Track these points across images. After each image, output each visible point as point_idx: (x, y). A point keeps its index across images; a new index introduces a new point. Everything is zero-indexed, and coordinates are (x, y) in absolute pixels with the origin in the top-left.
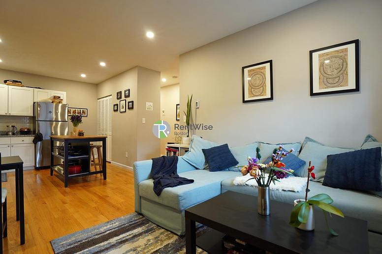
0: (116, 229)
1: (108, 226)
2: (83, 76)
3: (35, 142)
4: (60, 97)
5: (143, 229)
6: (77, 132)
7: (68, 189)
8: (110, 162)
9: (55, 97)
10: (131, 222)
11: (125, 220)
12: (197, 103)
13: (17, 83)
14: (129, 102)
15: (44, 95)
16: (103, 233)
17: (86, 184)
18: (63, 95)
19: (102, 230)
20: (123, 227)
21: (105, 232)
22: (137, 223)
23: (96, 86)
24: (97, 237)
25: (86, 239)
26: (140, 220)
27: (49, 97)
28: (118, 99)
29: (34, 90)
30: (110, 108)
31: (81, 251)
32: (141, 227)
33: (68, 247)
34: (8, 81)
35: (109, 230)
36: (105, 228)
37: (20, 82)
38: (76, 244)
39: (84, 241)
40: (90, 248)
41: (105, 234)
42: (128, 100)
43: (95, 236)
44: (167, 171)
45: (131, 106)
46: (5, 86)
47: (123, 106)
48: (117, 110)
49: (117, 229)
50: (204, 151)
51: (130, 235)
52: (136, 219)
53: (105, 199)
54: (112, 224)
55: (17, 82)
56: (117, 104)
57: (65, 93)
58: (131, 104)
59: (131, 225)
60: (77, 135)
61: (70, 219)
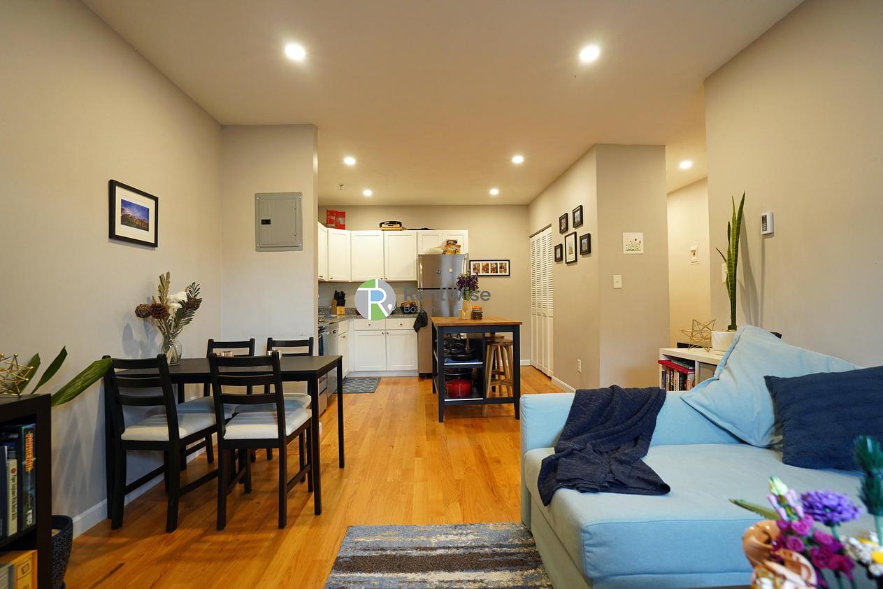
0: (457, 552)
1: (451, 537)
2: (494, 192)
3: (417, 327)
4: (456, 242)
5: (513, 580)
6: (469, 311)
7: (441, 427)
8: (550, 378)
9: (448, 243)
10: (501, 546)
11: (491, 535)
12: (764, 219)
13: (394, 226)
14: (581, 238)
15: (432, 242)
16: (432, 549)
17: (477, 421)
18: (462, 236)
19: (434, 541)
20: (475, 551)
21: (435, 549)
22: (513, 554)
23: (525, 208)
24: (415, 553)
25: (394, 550)
26: (523, 550)
27: (440, 244)
28: (562, 232)
29: (417, 233)
30: (550, 254)
31: (370, 572)
32: (512, 571)
33: (360, 554)
34: (383, 223)
35: (444, 548)
36: (443, 538)
37: (400, 223)
38: (374, 554)
39: (388, 552)
40: (386, 575)
41: (434, 553)
42: (581, 231)
43: (412, 548)
44: (613, 434)
45: (585, 248)
46: (380, 232)
47: (571, 248)
48: (561, 258)
49: (461, 551)
50: (771, 382)
51: (474, 581)
52: (516, 541)
53: (487, 465)
54: (461, 534)
55: (394, 223)
56: (561, 245)
57: (465, 233)
58: (585, 241)
59: (494, 554)
60: (469, 317)
61: (403, 493)
